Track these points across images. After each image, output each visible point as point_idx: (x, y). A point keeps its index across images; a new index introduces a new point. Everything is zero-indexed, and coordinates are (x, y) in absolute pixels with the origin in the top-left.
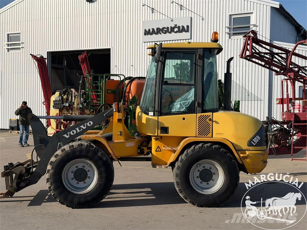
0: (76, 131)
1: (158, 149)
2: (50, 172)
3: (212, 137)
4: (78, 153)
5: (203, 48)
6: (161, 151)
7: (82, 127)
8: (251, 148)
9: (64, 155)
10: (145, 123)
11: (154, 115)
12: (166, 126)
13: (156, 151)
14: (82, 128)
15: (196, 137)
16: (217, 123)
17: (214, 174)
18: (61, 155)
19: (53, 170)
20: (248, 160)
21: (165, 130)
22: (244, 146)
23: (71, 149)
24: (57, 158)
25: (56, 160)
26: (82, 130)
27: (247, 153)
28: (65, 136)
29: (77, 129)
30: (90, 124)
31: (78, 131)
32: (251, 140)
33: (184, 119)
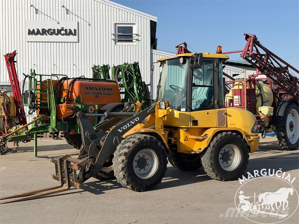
0: (127, 125)
1: (186, 139)
2: (125, 162)
3: (227, 127)
4: (144, 144)
5: (219, 58)
6: (188, 140)
7: (131, 122)
8: (253, 134)
9: (134, 146)
10: (179, 118)
11: (186, 111)
12: (196, 119)
13: (184, 140)
14: (132, 124)
15: (217, 127)
16: (230, 116)
17: (231, 155)
18: (132, 147)
19: (127, 160)
20: (252, 143)
21: (195, 122)
22: (250, 133)
23: (139, 141)
24: (129, 149)
25: (129, 151)
26: (131, 125)
27: (252, 138)
28: (119, 130)
29: (128, 124)
30: (137, 119)
31: (129, 126)
32: (253, 128)
33: (208, 113)
